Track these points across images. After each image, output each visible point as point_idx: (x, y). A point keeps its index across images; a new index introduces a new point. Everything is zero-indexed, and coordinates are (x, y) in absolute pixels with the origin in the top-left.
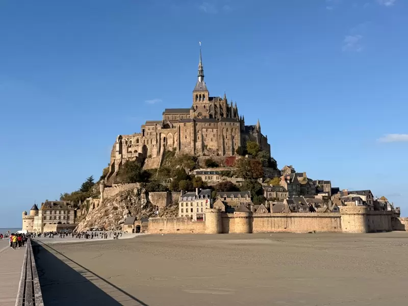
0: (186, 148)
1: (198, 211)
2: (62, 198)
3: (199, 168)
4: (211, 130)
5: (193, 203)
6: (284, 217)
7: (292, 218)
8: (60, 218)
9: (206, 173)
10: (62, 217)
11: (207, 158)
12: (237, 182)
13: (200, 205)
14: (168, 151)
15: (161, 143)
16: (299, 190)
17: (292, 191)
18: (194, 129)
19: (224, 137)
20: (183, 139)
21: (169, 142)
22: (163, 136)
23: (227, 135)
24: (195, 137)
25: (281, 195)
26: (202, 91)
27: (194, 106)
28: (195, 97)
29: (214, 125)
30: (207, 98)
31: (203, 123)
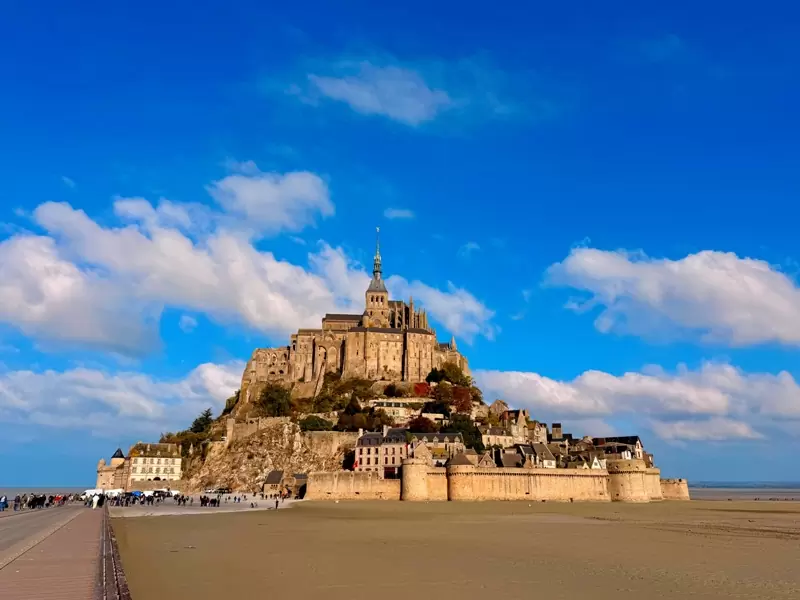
0: (356, 369)
1: (386, 462)
2: (162, 441)
3: (377, 398)
4: (394, 344)
5: (379, 449)
6: (525, 474)
7: (537, 477)
8: (158, 470)
9: (389, 405)
10: (162, 470)
11: (388, 383)
12: (436, 419)
13: (390, 451)
14: (330, 372)
15: (319, 361)
16: (527, 434)
17: (519, 435)
18: (369, 342)
19: (412, 354)
20: (350, 356)
21: (331, 360)
22: (323, 350)
23: (417, 350)
24: (371, 352)
25: (504, 441)
26: (380, 291)
27: (368, 311)
28: (369, 299)
29: (398, 337)
30: (385, 301)
31: (383, 334)
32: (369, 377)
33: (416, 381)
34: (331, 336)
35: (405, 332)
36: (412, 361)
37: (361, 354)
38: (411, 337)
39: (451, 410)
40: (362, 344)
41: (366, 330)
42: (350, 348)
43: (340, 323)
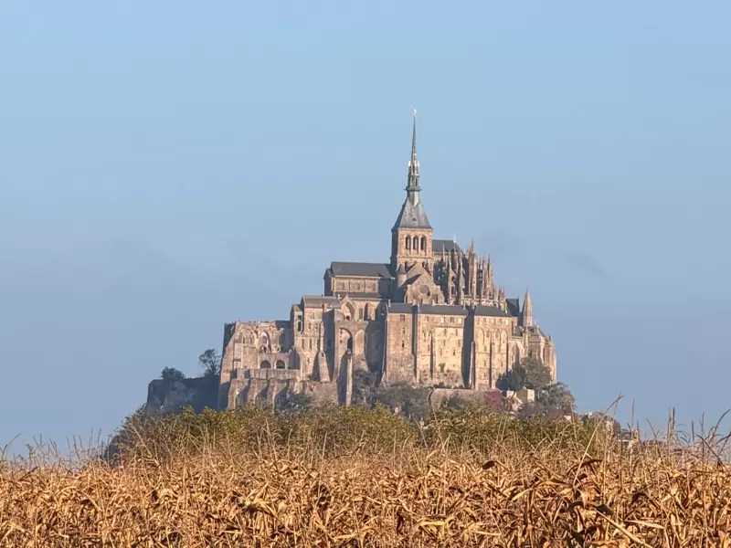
0: (402, 369)
4: (453, 331)
11: (449, 392)
14: (362, 370)
15: (340, 352)
18: (420, 328)
19: (480, 348)
20: (396, 348)
21: (359, 350)
22: (345, 335)
23: (488, 343)
24: (423, 346)
26: (420, 227)
27: (401, 261)
28: (402, 241)
29: (460, 320)
30: (429, 245)
31: (439, 316)
32: (421, 382)
33: (485, 389)
34: (348, 305)
35: (470, 313)
36: (481, 359)
37: (408, 347)
38: (479, 321)
40: (409, 332)
41: (414, 310)
42: (392, 337)
43: (359, 282)
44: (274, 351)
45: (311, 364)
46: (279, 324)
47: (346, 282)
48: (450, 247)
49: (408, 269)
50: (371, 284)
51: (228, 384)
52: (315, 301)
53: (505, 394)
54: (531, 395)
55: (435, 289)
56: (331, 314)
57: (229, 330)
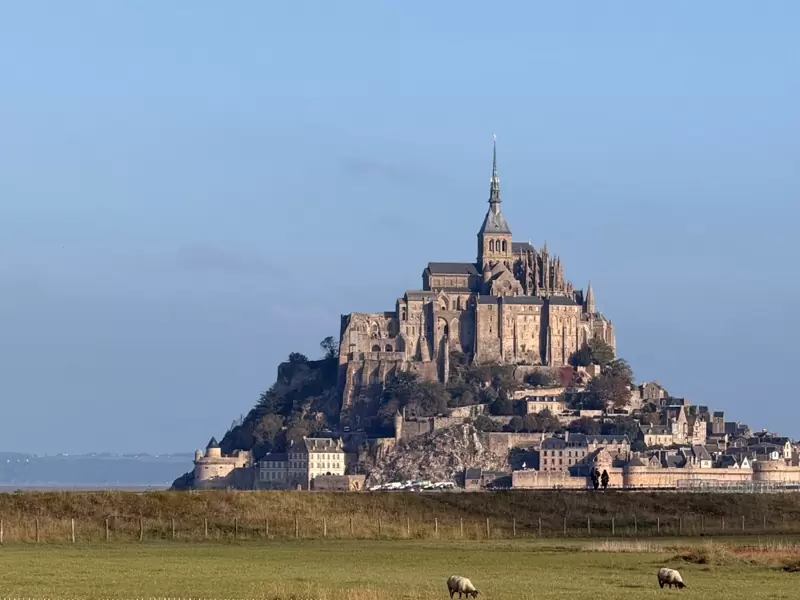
0: (490, 350)
1: (570, 463)
3: (521, 389)
4: (532, 317)
5: (563, 452)
8: (328, 466)
11: (530, 369)
12: (596, 417)
13: (573, 454)
14: (457, 352)
15: (439, 336)
16: (686, 431)
17: (678, 433)
18: (504, 316)
19: (555, 331)
20: (485, 332)
21: (454, 334)
22: (442, 323)
23: (560, 328)
24: (507, 330)
25: (664, 440)
26: (501, 232)
27: (486, 262)
28: (486, 244)
29: (537, 308)
30: (509, 247)
31: (519, 305)
32: (506, 360)
33: (559, 366)
34: (444, 298)
35: (546, 303)
36: (555, 339)
37: (495, 331)
38: (555, 311)
39: (607, 405)
40: (496, 319)
41: (499, 301)
42: (481, 324)
43: (452, 278)
44: (384, 337)
45: (414, 348)
46: (387, 315)
47: (441, 279)
48: (528, 249)
49: (492, 267)
50: (462, 280)
51: (346, 365)
52: (416, 295)
53: (576, 369)
54: (597, 369)
55: (516, 283)
56: (430, 306)
57: (345, 321)
